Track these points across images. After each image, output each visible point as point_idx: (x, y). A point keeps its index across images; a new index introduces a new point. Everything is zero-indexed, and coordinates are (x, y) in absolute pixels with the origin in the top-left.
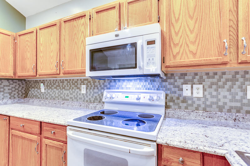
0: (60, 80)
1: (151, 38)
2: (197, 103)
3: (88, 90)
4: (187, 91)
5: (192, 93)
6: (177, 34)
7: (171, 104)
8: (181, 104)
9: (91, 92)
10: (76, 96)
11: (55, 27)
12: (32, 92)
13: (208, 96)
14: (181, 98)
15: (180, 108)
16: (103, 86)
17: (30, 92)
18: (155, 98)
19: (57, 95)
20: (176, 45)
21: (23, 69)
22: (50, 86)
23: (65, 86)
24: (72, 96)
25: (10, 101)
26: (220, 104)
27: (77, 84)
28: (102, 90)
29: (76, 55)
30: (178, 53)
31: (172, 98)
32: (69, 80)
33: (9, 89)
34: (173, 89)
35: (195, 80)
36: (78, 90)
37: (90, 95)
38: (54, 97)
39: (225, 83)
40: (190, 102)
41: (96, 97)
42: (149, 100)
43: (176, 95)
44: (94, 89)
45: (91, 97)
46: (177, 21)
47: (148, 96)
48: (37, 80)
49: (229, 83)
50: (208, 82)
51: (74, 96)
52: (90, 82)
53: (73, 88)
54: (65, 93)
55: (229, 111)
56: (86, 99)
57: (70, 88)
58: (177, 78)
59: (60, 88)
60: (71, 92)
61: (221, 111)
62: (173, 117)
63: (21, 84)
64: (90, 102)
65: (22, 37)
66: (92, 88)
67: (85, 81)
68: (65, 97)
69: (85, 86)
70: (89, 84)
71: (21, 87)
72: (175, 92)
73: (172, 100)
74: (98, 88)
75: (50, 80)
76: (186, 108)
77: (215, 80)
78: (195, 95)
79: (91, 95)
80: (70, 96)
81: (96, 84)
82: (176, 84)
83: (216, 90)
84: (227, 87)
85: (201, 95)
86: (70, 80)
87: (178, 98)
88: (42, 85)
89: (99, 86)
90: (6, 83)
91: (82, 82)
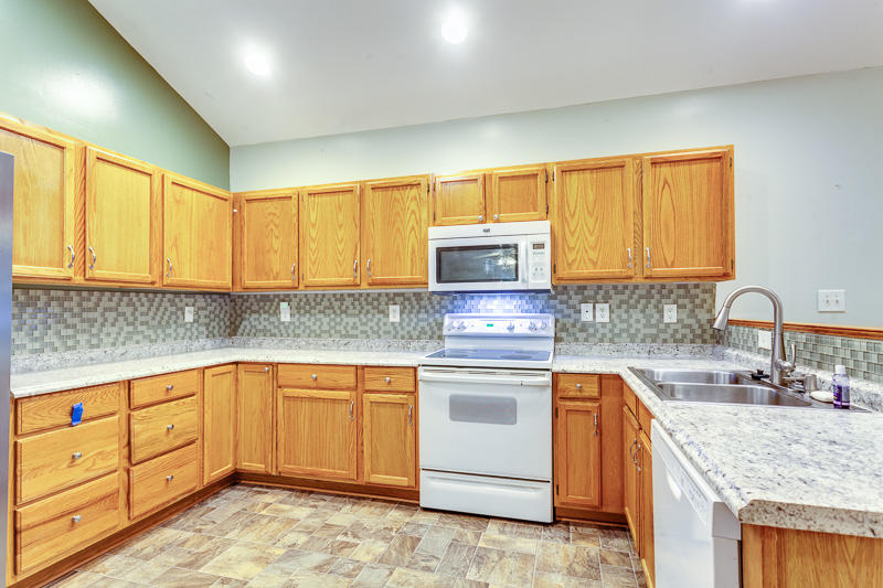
0: (334, 295)
1: (538, 239)
2: (601, 331)
3: (404, 316)
4: (586, 314)
5: (594, 317)
6: (572, 234)
7: (564, 335)
8: (578, 335)
9: (411, 320)
11: (349, 196)
12: (251, 321)
13: (617, 321)
14: (579, 326)
15: (576, 340)
16: (437, 307)
17: (244, 323)
18: (539, 325)
19: (325, 327)
20: (571, 249)
21: (260, 271)
22: (307, 307)
23: (347, 307)
24: (364, 328)
26: (632, 331)
27: (379, 304)
28: (437, 316)
30: (574, 261)
31: (564, 325)
32: (357, 296)
34: (566, 311)
35: (599, 297)
36: (381, 316)
37: (409, 325)
38: (318, 332)
39: (638, 302)
40: (591, 331)
41: (423, 328)
42: (530, 328)
43: (572, 321)
44: (419, 312)
45: (411, 329)
46: (573, 216)
47: (527, 323)
48: (268, 296)
49: (643, 301)
50: (616, 299)
51: (371, 328)
52: (409, 299)
53: (368, 312)
54: (347, 324)
55: (643, 341)
56: (401, 333)
57: (360, 312)
58: (571, 293)
59: (334, 312)
60: (364, 320)
61: (633, 341)
62: (567, 354)
63: (223, 304)
64: (411, 338)
66: (415, 311)
67: (397, 298)
68: (347, 332)
69: (397, 308)
70: (407, 303)
71: (223, 312)
72: (569, 316)
73: (564, 329)
74: (427, 312)
75: (306, 295)
76: (586, 340)
77: (625, 297)
78: (599, 319)
79: (413, 324)
80: (361, 328)
81: (422, 303)
82: (571, 302)
83: (627, 312)
84: (640, 306)
85: (607, 320)
87: (574, 326)
88: (284, 305)
89: (429, 307)
90: (201, 302)
91: (392, 299)
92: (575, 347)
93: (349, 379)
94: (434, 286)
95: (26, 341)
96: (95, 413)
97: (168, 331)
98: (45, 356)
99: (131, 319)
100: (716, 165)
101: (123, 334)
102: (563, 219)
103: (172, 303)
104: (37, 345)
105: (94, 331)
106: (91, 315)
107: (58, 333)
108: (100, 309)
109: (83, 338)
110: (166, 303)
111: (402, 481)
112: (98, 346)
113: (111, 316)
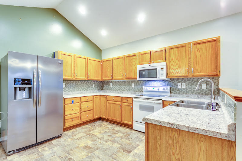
1: (162, 67)
2: (183, 91)
4: (179, 86)
5: (181, 87)
6: (172, 65)
7: (173, 91)
8: (177, 92)
9: (136, 87)
10: (129, 89)
11: (122, 59)
12: (105, 87)
13: (188, 88)
14: (177, 89)
15: (176, 93)
16: (142, 84)
17: (104, 87)
18: (165, 89)
19: (119, 88)
20: (172, 69)
21: (106, 76)
22: (115, 84)
23: (123, 84)
24: (127, 89)
25: (97, 91)
26: (192, 91)
27: (130, 83)
28: (142, 86)
29: (132, 71)
30: (172, 72)
31: (173, 89)
33: (97, 86)
34: (174, 85)
35: (183, 81)
36: (130, 86)
39: (194, 83)
40: (180, 90)
41: (139, 89)
42: (163, 89)
43: (175, 88)
46: (172, 60)
47: (162, 88)
48: (108, 81)
49: (196, 83)
50: (188, 82)
51: (128, 89)
52: (136, 82)
53: (127, 85)
55: (195, 94)
56: (134, 90)
58: (175, 80)
59: (121, 85)
60: (127, 87)
61: (192, 94)
62: (173, 96)
63: (100, 83)
64: (136, 91)
65: (105, 62)
66: (137, 85)
68: (123, 89)
69: (133, 84)
71: (100, 85)
72: (174, 87)
73: (173, 90)
74: (140, 85)
75: (115, 81)
76: (179, 93)
77: (190, 81)
78: (182, 88)
79: (137, 88)
81: (139, 83)
82: (175, 83)
83: (191, 85)
84: (195, 84)
85: (185, 88)
86: (126, 81)
87: (176, 89)
88: (111, 83)
90: (96, 83)
91: (132, 82)
92: (176, 95)
93: (120, 100)
94: (138, 79)
95: (68, 89)
96: (75, 102)
97: (90, 88)
98: (70, 92)
99: (83, 86)
100: (214, 43)
101: (82, 89)
102: (170, 61)
103: (91, 83)
104: (69, 90)
105: (77, 88)
106: (77, 85)
107: (72, 88)
108: (78, 84)
109: (76, 89)
110: (89, 83)
111: (130, 123)
112: (78, 91)
113: (80, 85)
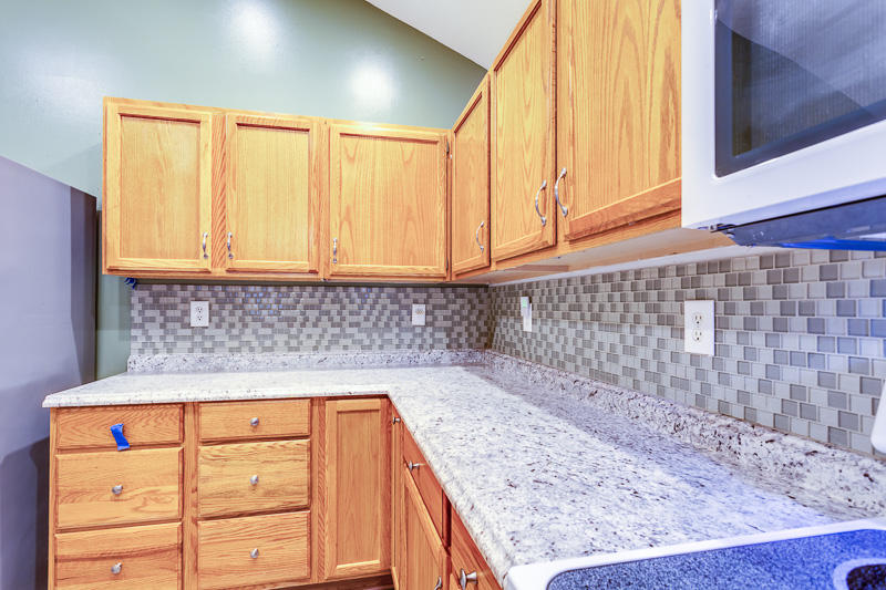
0: (583, 279)
3: (730, 337)
9: (750, 353)
10: (653, 367)
12: (503, 328)
17: (497, 330)
22: (550, 306)
23: (602, 308)
24: (630, 362)
25: (447, 356)
27: (661, 297)
28: (871, 351)
29: (626, 110)
32: (617, 279)
33: (445, 318)
36: (663, 332)
37: (743, 368)
38: (562, 358)
41: (796, 390)
44: (780, 327)
45: (752, 387)
48: (514, 286)
51: (644, 363)
52: (744, 280)
53: (637, 319)
54: (601, 345)
56: (719, 393)
57: (623, 319)
59: (582, 318)
60: (630, 341)
63: (476, 301)
64: (751, 420)
65: (460, 134)
66: (766, 322)
67: (707, 279)
68: (600, 364)
69: (706, 309)
70: (737, 292)
71: (476, 312)
75: (548, 282)
79: (758, 371)
80: (625, 360)
81: (797, 292)
86: (624, 275)
89: (827, 308)
90: (438, 297)
91: (693, 283)
95: (226, 339)
97: (387, 336)
98: (237, 356)
99: (337, 319)
101: (328, 337)
103: (394, 300)
104: (235, 344)
105: (294, 331)
106: (289, 313)
107: (255, 332)
108: (300, 306)
109: (281, 339)
110: (384, 300)
112: (297, 349)
113: (311, 315)
